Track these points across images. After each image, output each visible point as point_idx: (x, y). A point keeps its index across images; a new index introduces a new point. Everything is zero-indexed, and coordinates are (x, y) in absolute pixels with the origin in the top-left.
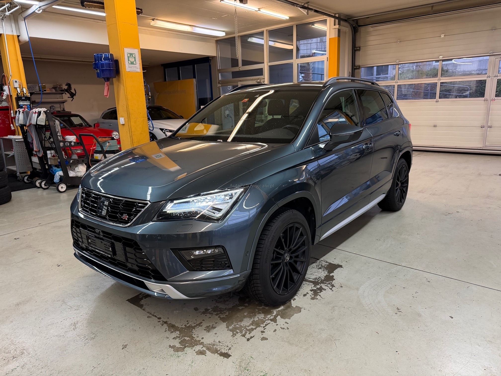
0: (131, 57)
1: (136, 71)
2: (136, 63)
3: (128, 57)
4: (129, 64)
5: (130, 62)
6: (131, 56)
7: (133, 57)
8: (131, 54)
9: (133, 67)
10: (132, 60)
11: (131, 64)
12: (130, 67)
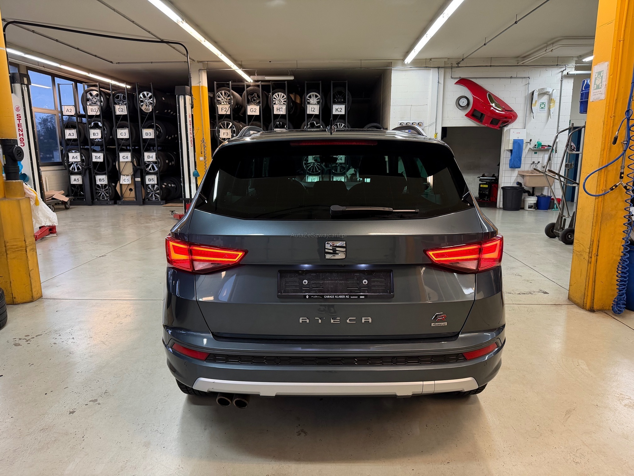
0: (598, 78)
1: (599, 99)
2: (601, 85)
3: (596, 79)
4: (595, 89)
5: (595, 86)
6: (599, 76)
7: (600, 77)
8: (599, 73)
9: (597, 93)
10: (598, 82)
11: (596, 89)
12: (595, 94)
